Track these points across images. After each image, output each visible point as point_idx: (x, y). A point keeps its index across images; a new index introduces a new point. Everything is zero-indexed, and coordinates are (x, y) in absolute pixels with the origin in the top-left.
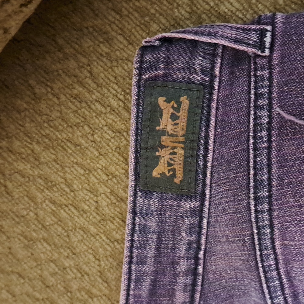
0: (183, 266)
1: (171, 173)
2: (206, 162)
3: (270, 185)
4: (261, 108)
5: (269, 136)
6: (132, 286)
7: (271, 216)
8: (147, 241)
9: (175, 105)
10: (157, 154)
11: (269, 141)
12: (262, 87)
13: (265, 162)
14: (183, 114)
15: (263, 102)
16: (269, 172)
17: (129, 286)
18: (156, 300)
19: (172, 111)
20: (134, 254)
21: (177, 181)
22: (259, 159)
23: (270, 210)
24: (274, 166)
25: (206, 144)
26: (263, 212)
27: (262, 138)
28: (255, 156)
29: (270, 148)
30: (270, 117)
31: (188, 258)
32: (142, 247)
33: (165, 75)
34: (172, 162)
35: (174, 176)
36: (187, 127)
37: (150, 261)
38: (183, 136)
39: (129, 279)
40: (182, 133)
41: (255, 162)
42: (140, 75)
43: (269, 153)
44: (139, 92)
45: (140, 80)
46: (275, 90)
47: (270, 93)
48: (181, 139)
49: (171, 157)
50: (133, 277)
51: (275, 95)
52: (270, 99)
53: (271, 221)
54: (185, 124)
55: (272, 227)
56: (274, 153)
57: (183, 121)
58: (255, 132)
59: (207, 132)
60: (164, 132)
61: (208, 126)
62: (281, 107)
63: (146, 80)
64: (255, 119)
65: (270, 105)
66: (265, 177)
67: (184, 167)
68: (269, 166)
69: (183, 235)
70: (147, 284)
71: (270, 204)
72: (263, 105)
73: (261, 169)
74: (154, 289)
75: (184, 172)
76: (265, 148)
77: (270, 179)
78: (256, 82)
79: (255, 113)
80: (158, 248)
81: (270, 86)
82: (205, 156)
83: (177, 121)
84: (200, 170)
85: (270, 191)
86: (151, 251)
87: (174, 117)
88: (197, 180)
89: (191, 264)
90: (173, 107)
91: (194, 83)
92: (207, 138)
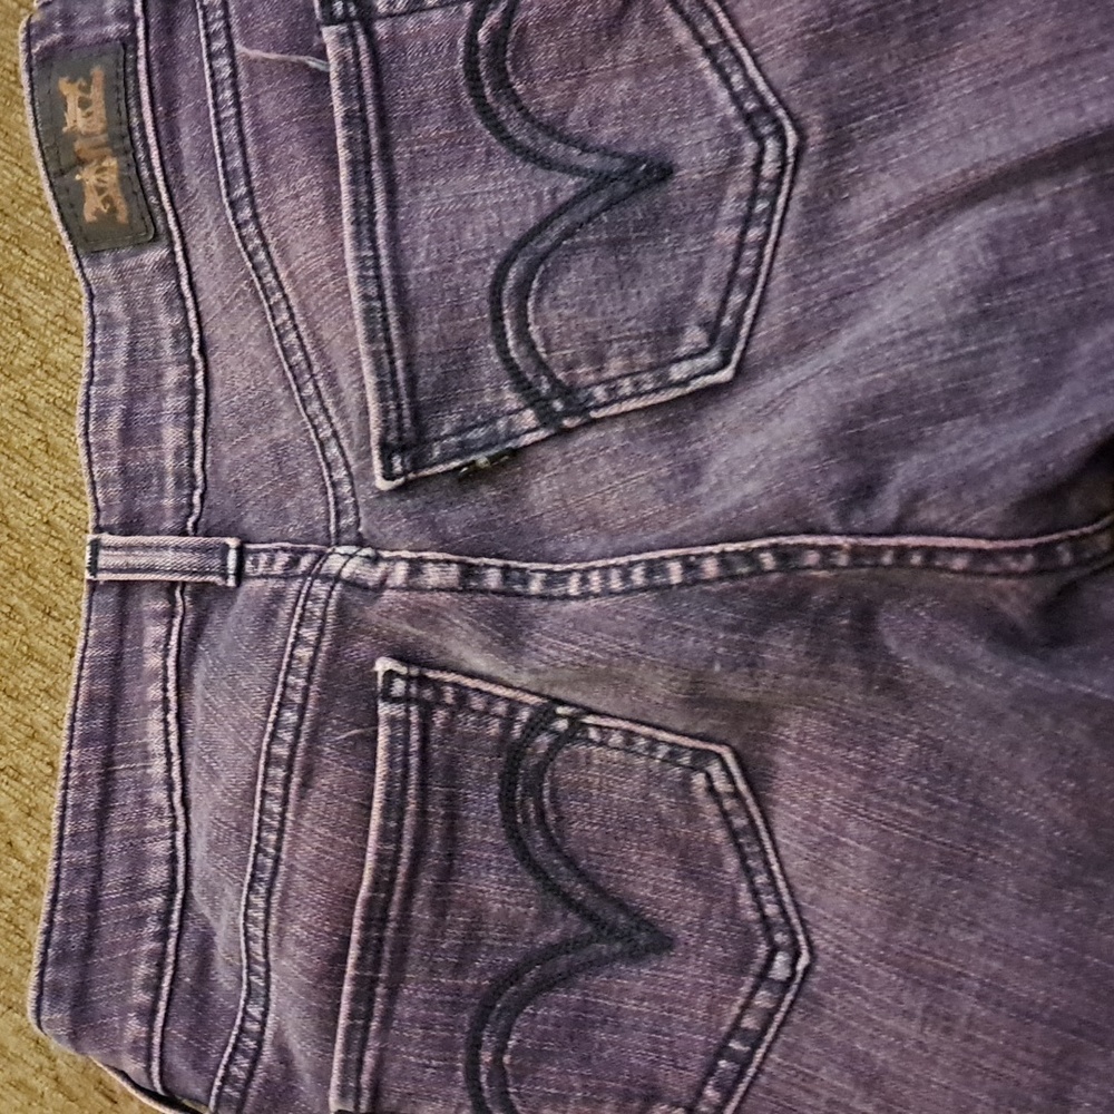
0: (172, 376)
1: (108, 206)
2: (151, 169)
3: (247, 173)
4: (219, 54)
5: (236, 95)
6: (91, 427)
7: (258, 226)
8: (114, 341)
9: (84, 84)
10: (78, 177)
11: (237, 104)
12: (214, 21)
13: (235, 139)
14: (96, 94)
15: (218, 45)
16: (244, 154)
17: (86, 426)
18: (136, 452)
19: (79, 94)
20: (96, 369)
21: (122, 217)
22: (225, 137)
23: (255, 216)
24: (250, 140)
25: (144, 137)
26: (246, 223)
27: (224, 101)
28: (220, 134)
29: (239, 114)
30: (233, 65)
31: (179, 363)
32: (108, 354)
33: (67, 41)
34: (102, 185)
35: (113, 210)
36: (107, 114)
37: (120, 377)
38: (103, 132)
39: (87, 414)
40: (101, 126)
41: (221, 143)
42: (28, 49)
43: (239, 123)
44: (31, 79)
45: (29, 58)
46: (234, 21)
47: (228, 27)
48: (102, 138)
49: (99, 176)
50: (92, 410)
51: (235, 30)
52: (229, 37)
53: (261, 235)
54: (103, 112)
55: (265, 245)
56: (247, 122)
57: (98, 109)
58: (215, 95)
59: (140, 115)
60: (74, 135)
61: (139, 105)
62: (248, 45)
63: (38, 54)
64: (212, 76)
65: (230, 47)
66: (237, 163)
67: (123, 190)
68: (242, 143)
69: (161, 318)
70: (114, 421)
71: (253, 205)
72: (220, 50)
73: (231, 152)
74: (128, 430)
75: (127, 199)
76: (231, 117)
77: (246, 164)
78: (205, 17)
79: (211, 67)
80: (132, 352)
81: (226, 16)
82: (148, 159)
83: (89, 110)
84: (149, 188)
85: (248, 183)
86: (120, 358)
87: (84, 104)
88: (149, 207)
89: (184, 373)
90: (80, 88)
91: (108, 40)
92: (142, 125)
